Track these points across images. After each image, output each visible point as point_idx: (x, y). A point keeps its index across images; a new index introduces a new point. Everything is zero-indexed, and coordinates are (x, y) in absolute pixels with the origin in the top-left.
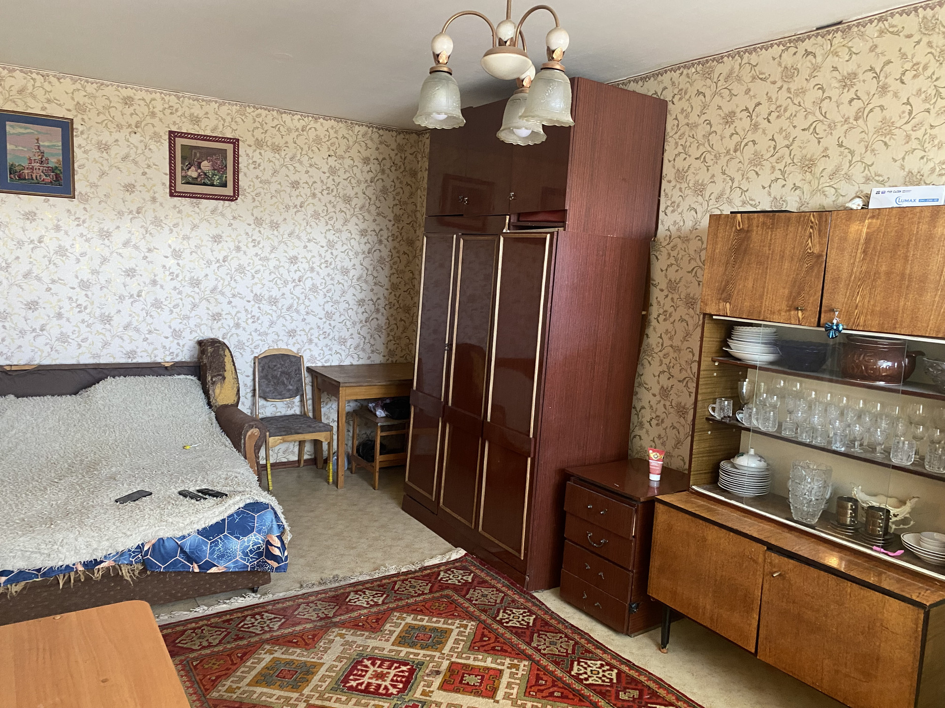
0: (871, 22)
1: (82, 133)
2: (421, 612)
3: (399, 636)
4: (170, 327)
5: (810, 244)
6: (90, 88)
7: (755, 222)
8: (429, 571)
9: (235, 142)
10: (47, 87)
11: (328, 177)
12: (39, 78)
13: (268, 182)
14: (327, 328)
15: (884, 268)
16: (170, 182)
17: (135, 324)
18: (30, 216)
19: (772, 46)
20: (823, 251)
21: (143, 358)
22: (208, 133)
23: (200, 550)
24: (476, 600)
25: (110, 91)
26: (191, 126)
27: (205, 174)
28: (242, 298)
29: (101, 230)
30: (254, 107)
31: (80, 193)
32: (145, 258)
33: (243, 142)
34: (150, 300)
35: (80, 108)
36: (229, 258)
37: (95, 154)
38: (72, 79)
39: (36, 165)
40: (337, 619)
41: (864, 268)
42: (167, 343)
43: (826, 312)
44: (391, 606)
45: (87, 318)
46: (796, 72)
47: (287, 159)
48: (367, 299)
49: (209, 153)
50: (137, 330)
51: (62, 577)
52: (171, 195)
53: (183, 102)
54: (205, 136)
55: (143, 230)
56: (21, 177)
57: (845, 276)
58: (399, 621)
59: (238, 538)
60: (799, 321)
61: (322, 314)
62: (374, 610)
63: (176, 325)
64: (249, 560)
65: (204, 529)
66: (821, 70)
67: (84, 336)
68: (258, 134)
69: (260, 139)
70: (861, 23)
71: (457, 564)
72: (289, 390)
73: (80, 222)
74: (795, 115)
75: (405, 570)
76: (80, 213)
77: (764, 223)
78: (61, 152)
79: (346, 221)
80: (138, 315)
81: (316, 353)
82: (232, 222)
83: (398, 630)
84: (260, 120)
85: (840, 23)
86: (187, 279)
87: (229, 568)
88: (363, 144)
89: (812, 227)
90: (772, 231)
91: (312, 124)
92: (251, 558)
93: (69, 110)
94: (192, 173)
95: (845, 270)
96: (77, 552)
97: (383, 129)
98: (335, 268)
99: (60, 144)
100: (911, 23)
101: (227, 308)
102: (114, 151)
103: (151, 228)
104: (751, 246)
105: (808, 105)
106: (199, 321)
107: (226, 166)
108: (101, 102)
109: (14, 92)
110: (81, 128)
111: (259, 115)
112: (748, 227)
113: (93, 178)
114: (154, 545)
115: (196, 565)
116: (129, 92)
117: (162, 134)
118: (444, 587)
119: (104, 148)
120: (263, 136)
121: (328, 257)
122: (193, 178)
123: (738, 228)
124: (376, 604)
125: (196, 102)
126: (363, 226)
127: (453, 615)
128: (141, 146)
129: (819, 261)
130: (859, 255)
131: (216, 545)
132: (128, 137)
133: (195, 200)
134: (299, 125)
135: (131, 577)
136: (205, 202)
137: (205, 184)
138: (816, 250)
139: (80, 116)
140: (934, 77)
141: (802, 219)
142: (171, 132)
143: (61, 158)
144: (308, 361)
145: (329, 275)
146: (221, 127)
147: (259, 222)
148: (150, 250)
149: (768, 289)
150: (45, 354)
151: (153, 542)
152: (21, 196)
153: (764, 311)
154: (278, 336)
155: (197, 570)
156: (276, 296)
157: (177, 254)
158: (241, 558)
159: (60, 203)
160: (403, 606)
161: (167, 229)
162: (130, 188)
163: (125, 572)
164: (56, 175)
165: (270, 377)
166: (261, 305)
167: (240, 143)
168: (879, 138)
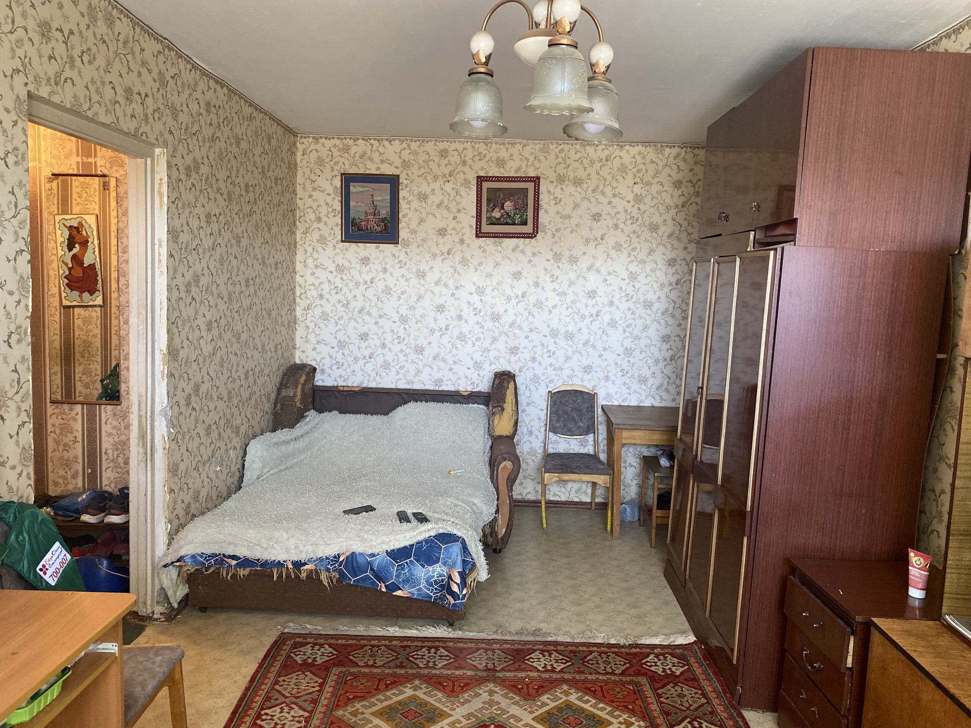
1: (406, 186)
2: (594, 694)
3: (548, 712)
4: (472, 359)
6: (414, 146)
8: (638, 650)
9: (536, 180)
10: (381, 149)
11: (633, 206)
12: (375, 143)
13: (569, 217)
14: (625, 366)
16: (477, 224)
17: (442, 355)
18: (365, 261)
21: (448, 387)
22: (512, 174)
23: (388, 571)
24: (667, 698)
25: (430, 146)
26: (497, 170)
27: (507, 214)
28: (539, 333)
29: (418, 271)
30: (557, 143)
31: (403, 239)
32: (453, 295)
33: (545, 179)
34: (456, 333)
35: (406, 164)
36: (528, 294)
37: (416, 204)
38: (400, 140)
39: (371, 217)
40: (500, 675)
42: (469, 373)
44: (566, 676)
45: (404, 348)
47: (590, 192)
48: (672, 335)
49: (510, 194)
50: (444, 360)
51: (276, 571)
52: (477, 236)
53: (490, 148)
54: (510, 177)
55: (452, 270)
56: (360, 229)
58: (562, 696)
59: (423, 566)
61: (620, 350)
62: (546, 675)
63: (478, 357)
64: (432, 590)
65: (393, 550)
67: (402, 364)
68: (561, 170)
69: (562, 174)
71: (677, 651)
72: (579, 427)
73: (402, 264)
75: (615, 642)
76: (403, 257)
78: (389, 204)
79: (651, 251)
80: (445, 347)
81: (612, 390)
82: (531, 258)
83: (552, 705)
84: (562, 155)
86: (488, 314)
87: (413, 594)
88: (674, 167)
91: (617, 153)
92: (436, 589)
93: (397, 168)
94: (497, 214)
96: (287, 550)
97: (698, 148)
98: (637, 301)
99: (389, 197)
101: (524, 342)
102: (431, 199)
103: (459, 267)
106: (497, 353)
107: (527, 205)
108: (422, 157)
109: (357, 158)
110: (405, 182)
111: (561, 151)
113: (413, 225)
114: (347, 557)
115: (383, 585)
116: (445, 145)
117: (471, 180)
118: (642, 672)
119: (423, 197)
120: (565, 171)
121: (630, 290)
122: (497, 219)
124: (553, 670)
125: (502, 146)
126: (670, 255)
127: (626, 707)
128: (453, 193)
131: (403, 569)
132: (443, 185)
133: (497, 239)
134: (603, 156)
135: (328, 582)
136: (507, 241)
137: (507, 224)
139: (405, 172)
142: (478, 177)
143: (389, 209)
144: (604, 399)
145: (629, 309)
146: (524, 166)
147: (557, 257)
148: (457, 288)
150: (372, 378)
151: (348, 554)
152: (359, 244)
154: (574, 371)
155: (384, 590)
156: (572, 331)
157: (480, 291)
158: (425, 587)
159: (388, 248)
160: (578, 681)
161: (472, 268)
162: (442, 232)
163: (323, 576)
164: (386, 225)
165: (560, 412)
166: (557, 340)
167: (541, 180)
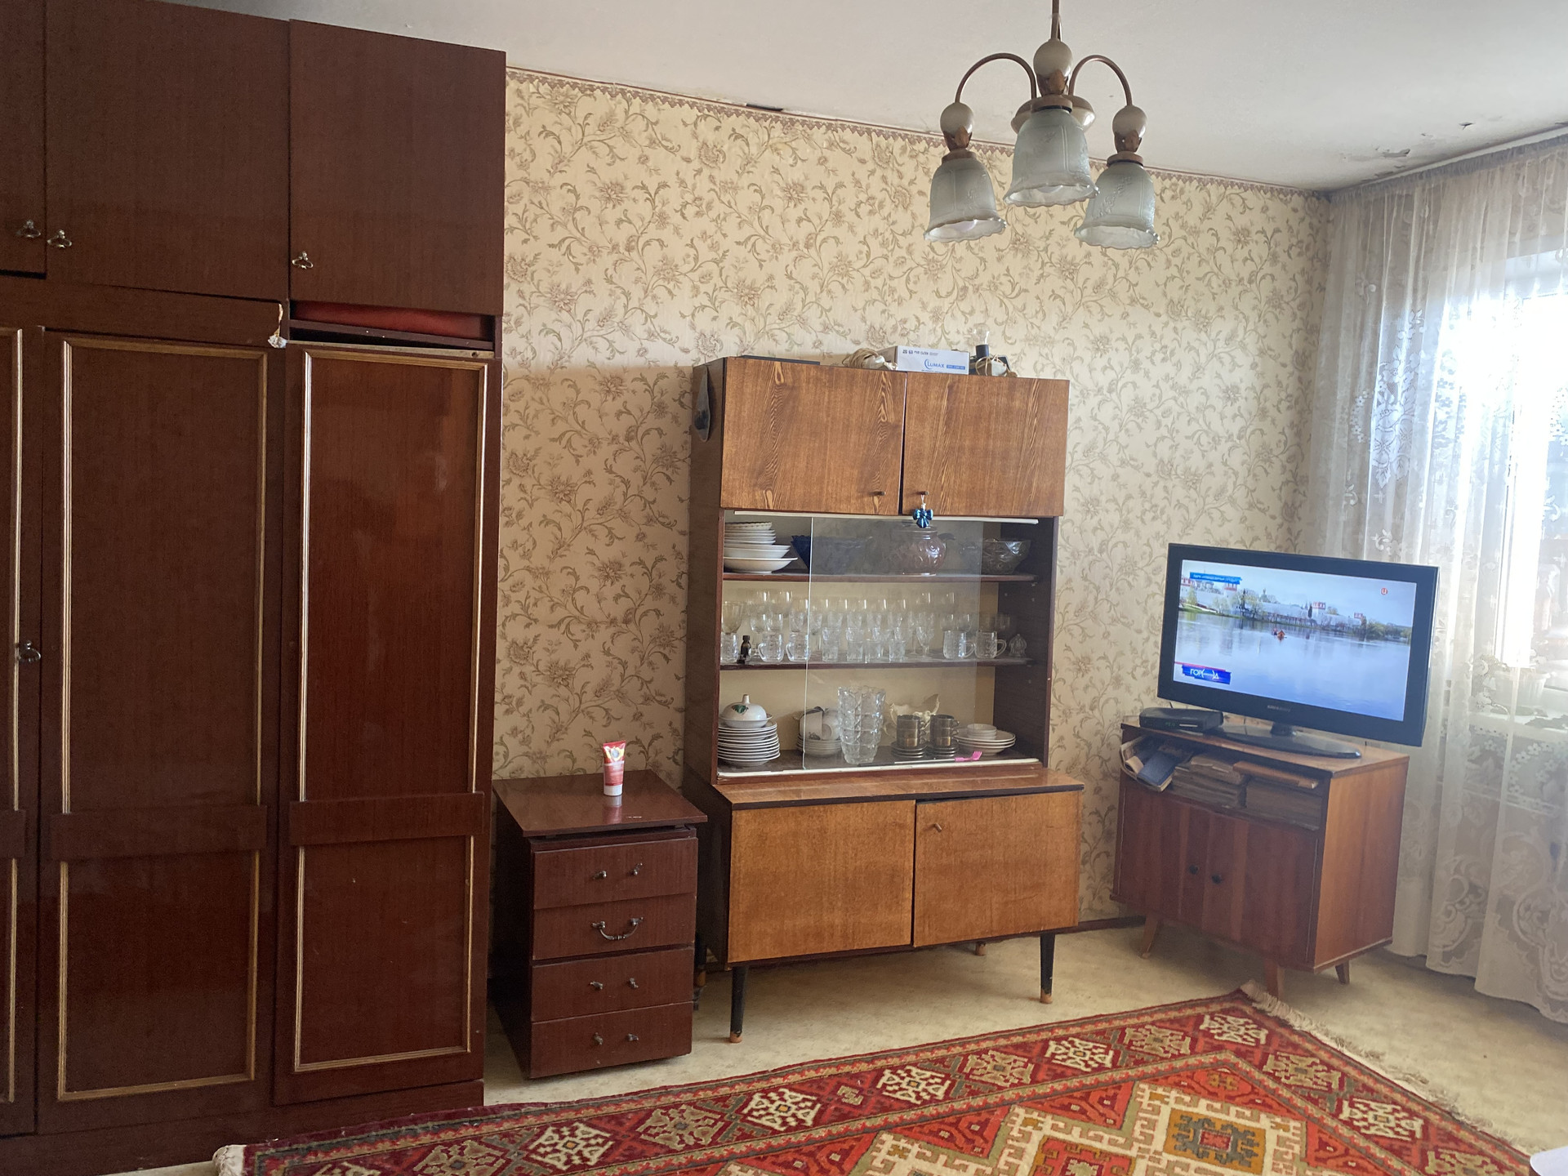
0: (819, 126)
5: (883, 411)
7: (803, 376)
15: (967, 443)
19: (681, 103)
20: (900, 421)
41: (947, 442)
43: (908, 496)
46: (721, 156)
57: (926, 452)
60: (875, 510)
66: (757, 165)
70: (810, 123)
74: (725, 219)
77: (818, 379)
85: (779, 110)
89: (883, 390)
90: (829, 391)
95: (927, 445)
100: (864, 145)
104: (800, 409)
105: (742, 208)
112: (794, 382)
123: (777, 382)
129: (896, 432)
130: (940, 427)
138: (892, 418)
140: (891, 220)
141: (870, 378)
149: (829, 469)
153: (827, 500)
168: (835, 278)
